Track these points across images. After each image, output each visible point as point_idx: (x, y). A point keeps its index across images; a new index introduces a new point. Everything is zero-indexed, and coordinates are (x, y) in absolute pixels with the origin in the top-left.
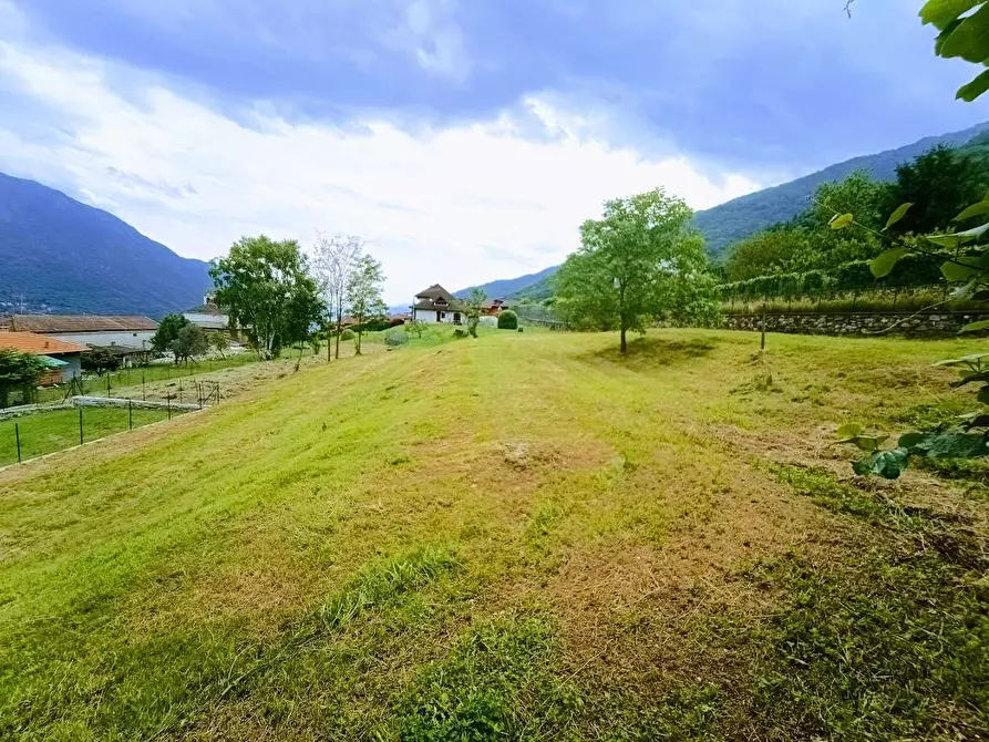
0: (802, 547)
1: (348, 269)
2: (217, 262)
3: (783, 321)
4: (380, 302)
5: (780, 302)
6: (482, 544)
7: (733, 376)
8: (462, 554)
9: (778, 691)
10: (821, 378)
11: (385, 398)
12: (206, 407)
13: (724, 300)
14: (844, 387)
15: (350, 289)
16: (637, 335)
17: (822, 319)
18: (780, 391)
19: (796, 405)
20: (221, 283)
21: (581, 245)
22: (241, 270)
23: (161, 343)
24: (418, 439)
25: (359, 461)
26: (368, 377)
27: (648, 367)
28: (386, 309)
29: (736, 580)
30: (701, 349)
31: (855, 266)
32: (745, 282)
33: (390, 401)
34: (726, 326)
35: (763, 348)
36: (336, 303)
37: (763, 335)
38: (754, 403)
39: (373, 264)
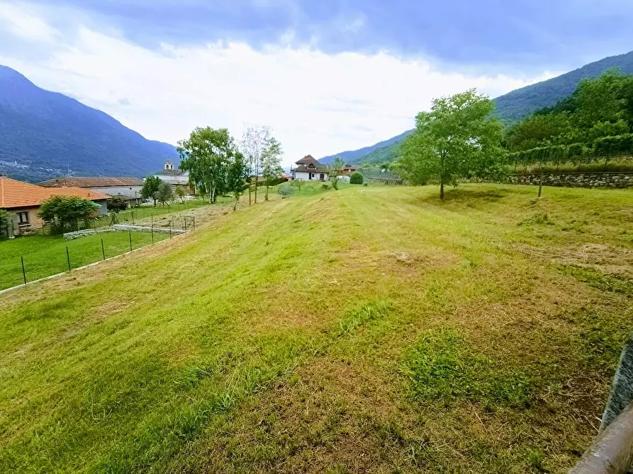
1: (261, 147)
2: (182, 143)
3: (552, 178)
4: (279, 169)
5: (550, 165)
7: (518, 215)
10: (582, 215)
13: (511, 164)
14: (598, 221)
15: (262, 160)
16: (452, 188)
17: (581, 177)
18: (553, 224)
19: (565, 233)
20: (184, 156)
22: (197, 149)
23: (146, 193)
28: (284, 172)
30: (493, 196)
31: (607, 140)
32: (524, 152)
35: (539, 196)
37: (540, 187)
38: (534, 231)
39: (276, 144)
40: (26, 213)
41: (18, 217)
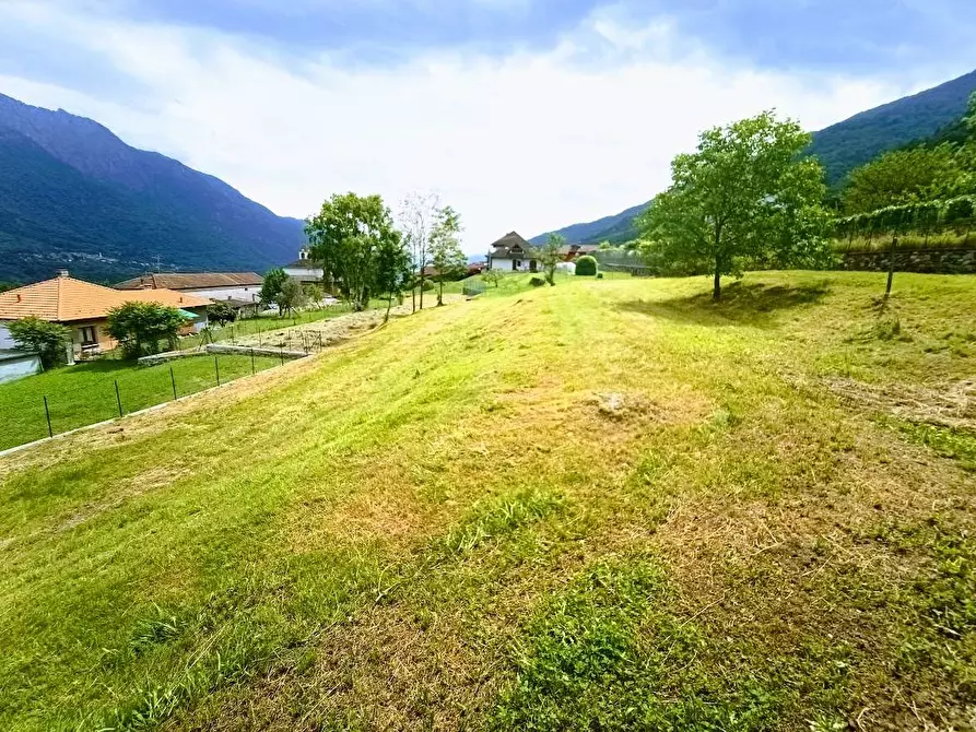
0: (947, 514)
1: (430, 222)
2: (311, 220)
4: (460, 252)
5: (913, 237)
6: (585, 490)
7: (849, 324)
8: (567, 497)
9: (924, 658)
10: (967, 324)
11: (468, 347)
12: (313, 354)
13: (840, 237)
15: (431, 241)
16: (733, 279)
17: (970, 255)
18: (910, 340)
19: (930, 356)
20: (315, 239)
21: (673, 183)
22: (332, 226)
23: (268, 296)
24: (510, 388)
25: (457, 406)
26: (452, 327)
27: (746, 315)
28: (465, 259)
29: (867, 543)
30: (810, 295)
32: (866, 214)
33: (476, 350)
34: (841, 268)
35: (889, 290)
36: (418, 254)
37: (890, 276)
38: (875, 354)
39: (453, 215)
40: (92, 329)
41: (81, 334)
